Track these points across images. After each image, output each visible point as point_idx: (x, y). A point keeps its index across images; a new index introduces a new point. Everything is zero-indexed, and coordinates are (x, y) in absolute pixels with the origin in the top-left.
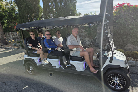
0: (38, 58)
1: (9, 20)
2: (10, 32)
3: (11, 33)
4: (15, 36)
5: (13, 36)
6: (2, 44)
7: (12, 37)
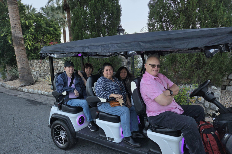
0: (77, 116)
1: (35, 36)
2: (33, 59)
3: (35, 61)
4: (45, 68)
5: (40, 67)
6: (23, 84)
7: (37, 69)
